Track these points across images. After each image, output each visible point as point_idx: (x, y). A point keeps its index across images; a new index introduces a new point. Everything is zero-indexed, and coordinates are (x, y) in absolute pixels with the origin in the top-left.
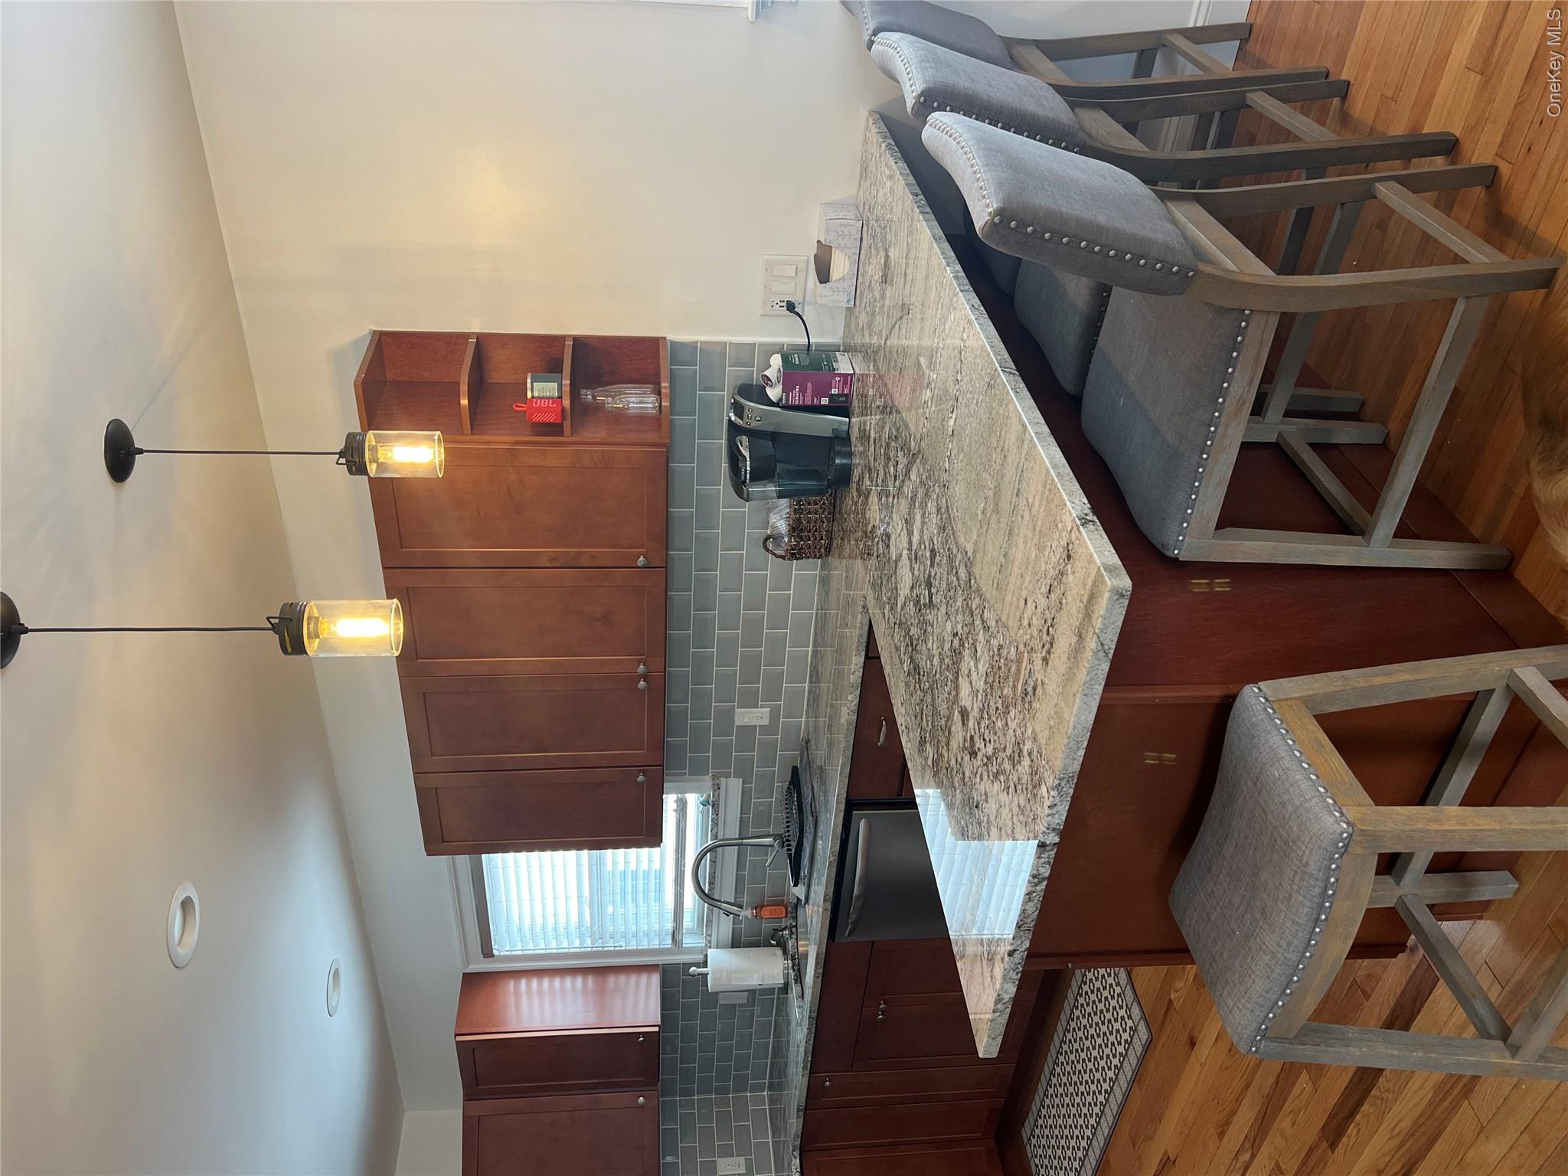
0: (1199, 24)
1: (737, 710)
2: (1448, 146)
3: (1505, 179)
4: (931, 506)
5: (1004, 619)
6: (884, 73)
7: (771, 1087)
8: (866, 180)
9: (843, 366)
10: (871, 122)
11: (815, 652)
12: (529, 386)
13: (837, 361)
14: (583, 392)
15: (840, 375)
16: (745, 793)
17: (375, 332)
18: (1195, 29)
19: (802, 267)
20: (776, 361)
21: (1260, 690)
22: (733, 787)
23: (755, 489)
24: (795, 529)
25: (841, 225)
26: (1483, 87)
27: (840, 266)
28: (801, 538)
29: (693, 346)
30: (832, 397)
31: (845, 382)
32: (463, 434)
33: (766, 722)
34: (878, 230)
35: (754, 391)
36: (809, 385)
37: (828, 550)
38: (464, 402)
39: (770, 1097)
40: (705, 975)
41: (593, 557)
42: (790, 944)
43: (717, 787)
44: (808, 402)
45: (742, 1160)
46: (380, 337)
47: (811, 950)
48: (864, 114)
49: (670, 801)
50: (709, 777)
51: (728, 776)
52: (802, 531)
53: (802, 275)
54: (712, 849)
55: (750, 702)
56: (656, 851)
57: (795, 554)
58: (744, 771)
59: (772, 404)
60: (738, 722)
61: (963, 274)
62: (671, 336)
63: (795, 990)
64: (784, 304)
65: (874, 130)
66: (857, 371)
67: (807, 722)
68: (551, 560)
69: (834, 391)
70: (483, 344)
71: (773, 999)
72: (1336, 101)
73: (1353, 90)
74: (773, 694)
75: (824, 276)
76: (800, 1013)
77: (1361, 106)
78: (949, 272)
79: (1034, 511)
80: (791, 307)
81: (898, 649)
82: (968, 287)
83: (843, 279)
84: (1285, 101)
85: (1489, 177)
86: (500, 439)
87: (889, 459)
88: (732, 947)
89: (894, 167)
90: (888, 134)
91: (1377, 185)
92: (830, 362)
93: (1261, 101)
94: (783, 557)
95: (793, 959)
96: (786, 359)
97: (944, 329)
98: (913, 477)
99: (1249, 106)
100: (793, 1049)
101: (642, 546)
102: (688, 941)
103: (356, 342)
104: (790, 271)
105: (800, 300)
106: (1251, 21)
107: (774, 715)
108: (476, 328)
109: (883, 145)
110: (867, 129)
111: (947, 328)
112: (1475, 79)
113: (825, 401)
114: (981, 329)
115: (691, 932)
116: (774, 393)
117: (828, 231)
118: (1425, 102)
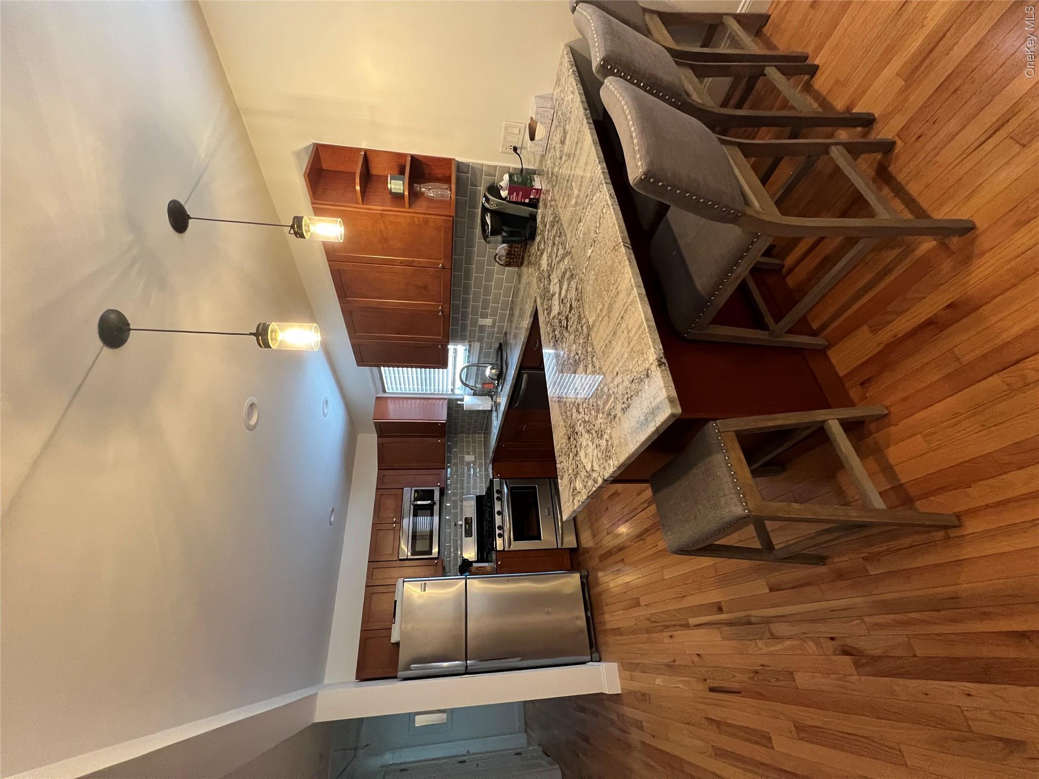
0: (743, 11)
1: (480, 319)
2: (867, 121)
3: (896, 151)
4: (573, 284)
5: (604, 370)
6: (578, 30)
7: (484, 434)
8: (558, 87)
9: (537, 184)
10: (565, 53)
11: (512, 301)
12: (389, 181)
13: (534, 181)
14: (415, 185)
15: (535, 189)
16: (481, 348)
17: (314, 144)
18: (741, 15)
19: (522, 130)
20: (506, 177)
21: (717, 425)
22: (477, 346)
23: (491, 238)
24: (509, 254)
25: (543, 111)
26: (903, 90)
27: (540, 132)
28: (510, 258)
29: (467, 165)
30: (531, 199)
31: (537, 193)
32: (358, 204)
33: (491, 324)
34: (562, 120)
35: (494, 190)
36: (521, 193)
37: (522, 264)
38: (358, 188)
39: (484, 437)
40: (463, 405)
41: (419, 262)
42: (494, 398)
43: (470, 346)
44: (519, 200)
45: (473, 456)
46: (317, 148)
47: (503, 401)
48: (562, 46)
49: (451, 347)
50: (467, 341)
51: (474, 341)
52: (511, 255)
53: (522, 133)
54: (467, 367)
55: (484, 316)
56: (445, 370)
57: (508, 264)
58: (480, 340)
59: (501, 198)
60: (480, 323)
61: (607, 171)
62: (457, 159)
63: (494, 414)
64: (512, 147)
65: (566, 59)
66: (543, 188)
67: (507, 326)
68: (401, 263)
69: (532, 197)
70: (367, 157)
71: (487, 414)
72: (807, 77)
73: (819, 72)
74: (494, 314)
75: (532, 138)
76: (496, 423)
77: (821, 82)
78: (599, 168)
79: (631, 334)
80: (515, 149)
81: (549, 334)
82: (609, 181)
83: (542, 139)
84: (783, 74)
85: (887, 147)
86: (376, 208)
87: (554, 244)
88: (473, 395)
89: (575, 87)
90: (574, 64)
91: (833, 147)
92: (531, 181)
93: (772, 72)
94: (502, 265)
95: (495, 403)
96: (511, 176)
97: (592, 199)
98: (566, 262)
99: (765, 75)
100: (492, 435)
101: (441, 259)
102: (457, 392)
103: (307, 148)
104: (516, 131)
105: (520, 146)
106: (769, 13)
107: (494, 322)
108: (364, 146)
109: (571, 71)
110: (563, 57)
111: (594, 198)
112: (901, 83)
113: (527, 201)
114: (614, 212)
115: (459, 389)
116: (504, 194)
117: (537, 114)
118: (862, 92)
